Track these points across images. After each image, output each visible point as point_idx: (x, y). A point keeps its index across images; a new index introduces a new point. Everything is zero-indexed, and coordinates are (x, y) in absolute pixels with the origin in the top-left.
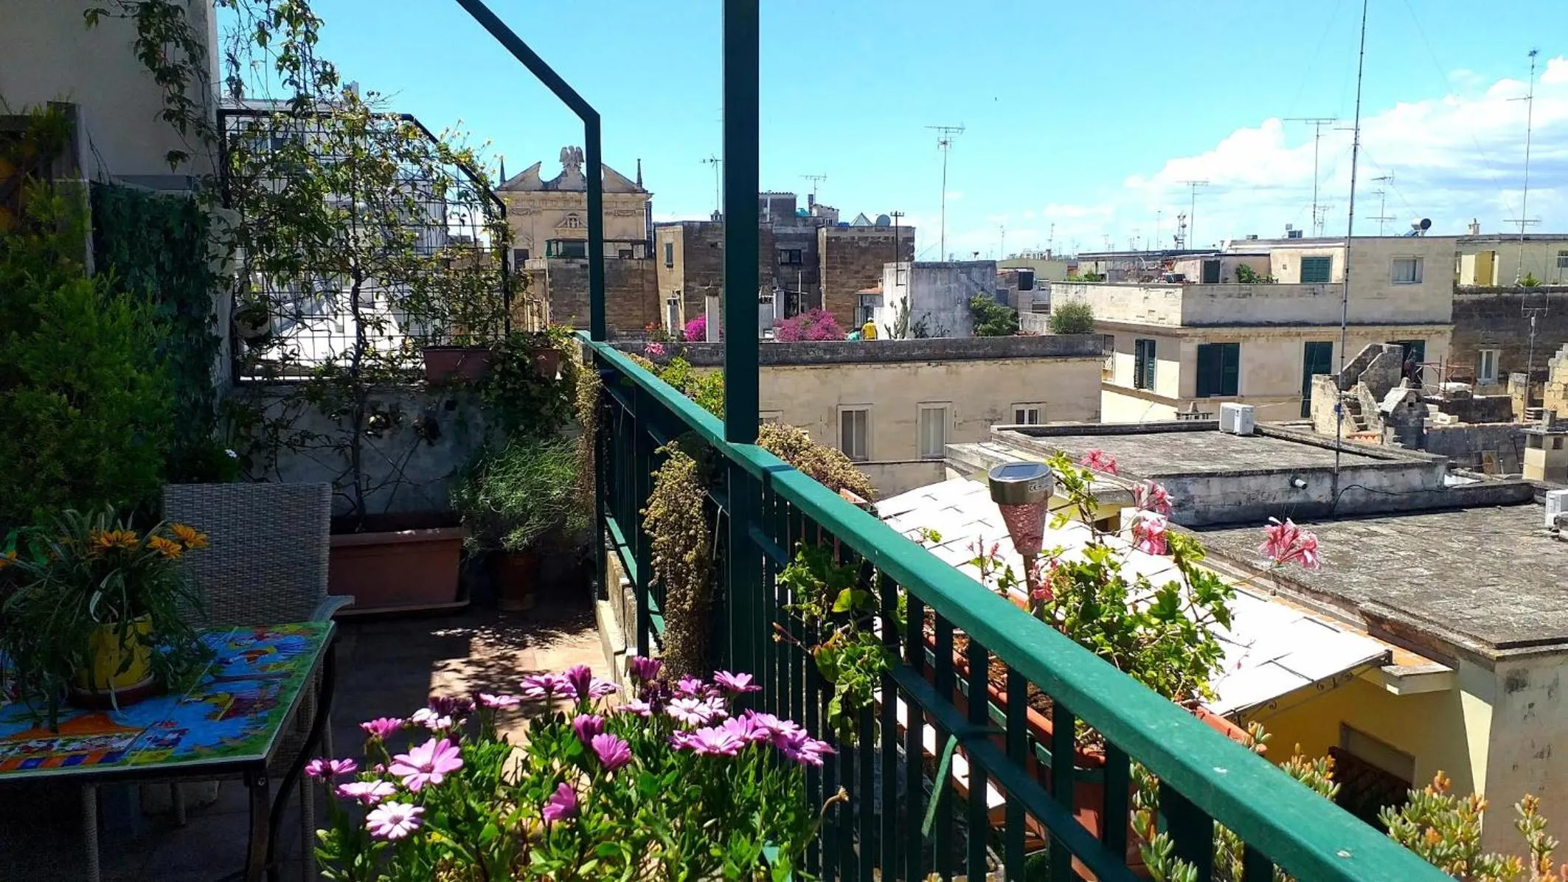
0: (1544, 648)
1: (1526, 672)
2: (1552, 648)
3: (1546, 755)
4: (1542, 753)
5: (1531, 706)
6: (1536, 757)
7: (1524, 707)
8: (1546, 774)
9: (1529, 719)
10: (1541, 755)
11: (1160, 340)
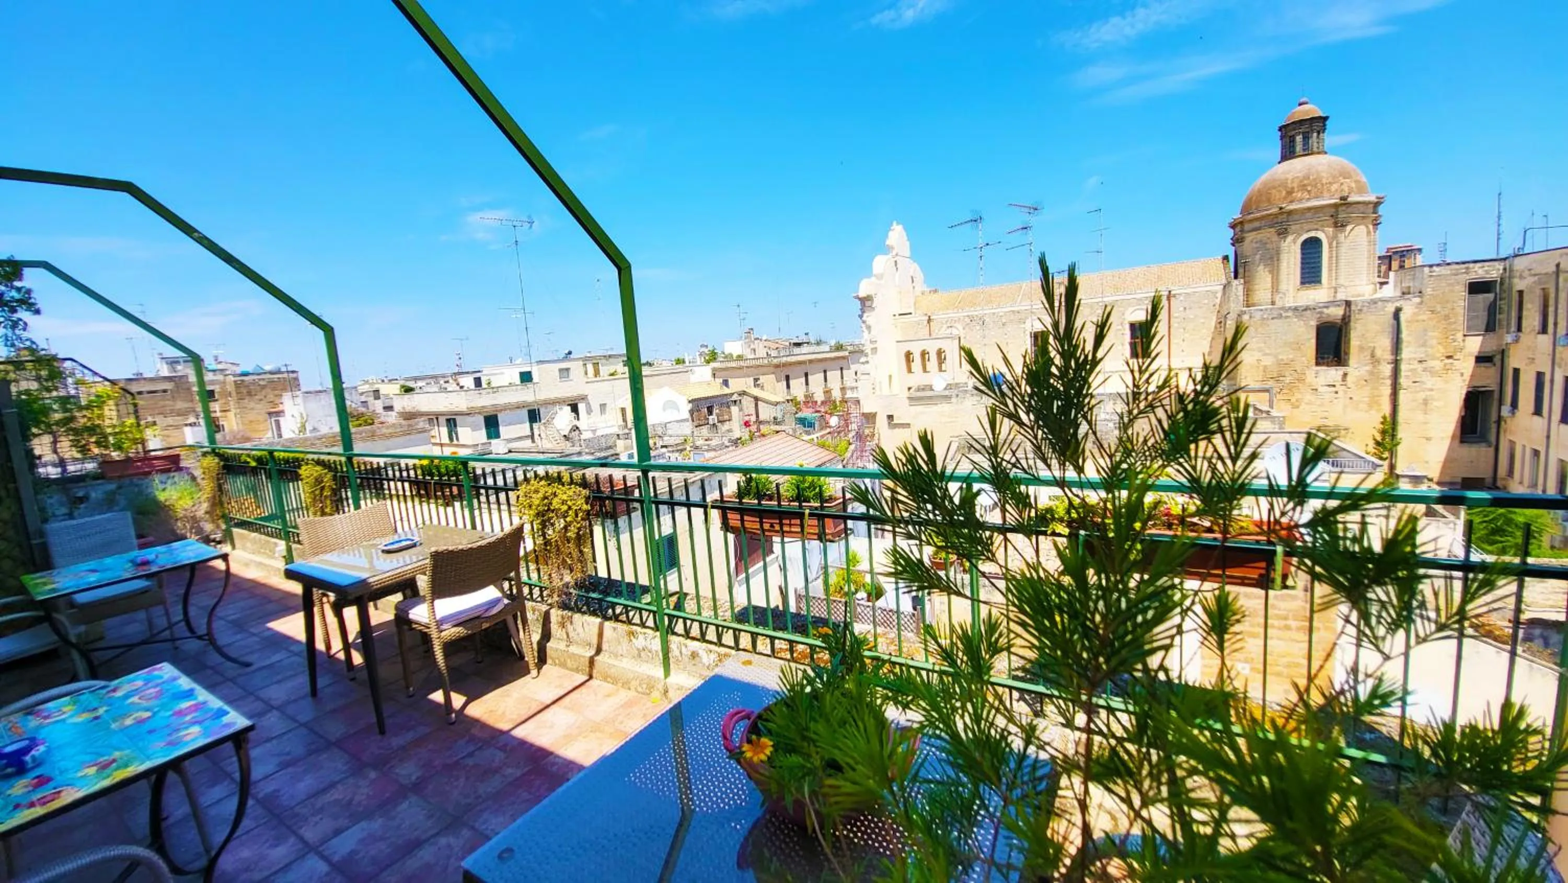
11: (458, 419)
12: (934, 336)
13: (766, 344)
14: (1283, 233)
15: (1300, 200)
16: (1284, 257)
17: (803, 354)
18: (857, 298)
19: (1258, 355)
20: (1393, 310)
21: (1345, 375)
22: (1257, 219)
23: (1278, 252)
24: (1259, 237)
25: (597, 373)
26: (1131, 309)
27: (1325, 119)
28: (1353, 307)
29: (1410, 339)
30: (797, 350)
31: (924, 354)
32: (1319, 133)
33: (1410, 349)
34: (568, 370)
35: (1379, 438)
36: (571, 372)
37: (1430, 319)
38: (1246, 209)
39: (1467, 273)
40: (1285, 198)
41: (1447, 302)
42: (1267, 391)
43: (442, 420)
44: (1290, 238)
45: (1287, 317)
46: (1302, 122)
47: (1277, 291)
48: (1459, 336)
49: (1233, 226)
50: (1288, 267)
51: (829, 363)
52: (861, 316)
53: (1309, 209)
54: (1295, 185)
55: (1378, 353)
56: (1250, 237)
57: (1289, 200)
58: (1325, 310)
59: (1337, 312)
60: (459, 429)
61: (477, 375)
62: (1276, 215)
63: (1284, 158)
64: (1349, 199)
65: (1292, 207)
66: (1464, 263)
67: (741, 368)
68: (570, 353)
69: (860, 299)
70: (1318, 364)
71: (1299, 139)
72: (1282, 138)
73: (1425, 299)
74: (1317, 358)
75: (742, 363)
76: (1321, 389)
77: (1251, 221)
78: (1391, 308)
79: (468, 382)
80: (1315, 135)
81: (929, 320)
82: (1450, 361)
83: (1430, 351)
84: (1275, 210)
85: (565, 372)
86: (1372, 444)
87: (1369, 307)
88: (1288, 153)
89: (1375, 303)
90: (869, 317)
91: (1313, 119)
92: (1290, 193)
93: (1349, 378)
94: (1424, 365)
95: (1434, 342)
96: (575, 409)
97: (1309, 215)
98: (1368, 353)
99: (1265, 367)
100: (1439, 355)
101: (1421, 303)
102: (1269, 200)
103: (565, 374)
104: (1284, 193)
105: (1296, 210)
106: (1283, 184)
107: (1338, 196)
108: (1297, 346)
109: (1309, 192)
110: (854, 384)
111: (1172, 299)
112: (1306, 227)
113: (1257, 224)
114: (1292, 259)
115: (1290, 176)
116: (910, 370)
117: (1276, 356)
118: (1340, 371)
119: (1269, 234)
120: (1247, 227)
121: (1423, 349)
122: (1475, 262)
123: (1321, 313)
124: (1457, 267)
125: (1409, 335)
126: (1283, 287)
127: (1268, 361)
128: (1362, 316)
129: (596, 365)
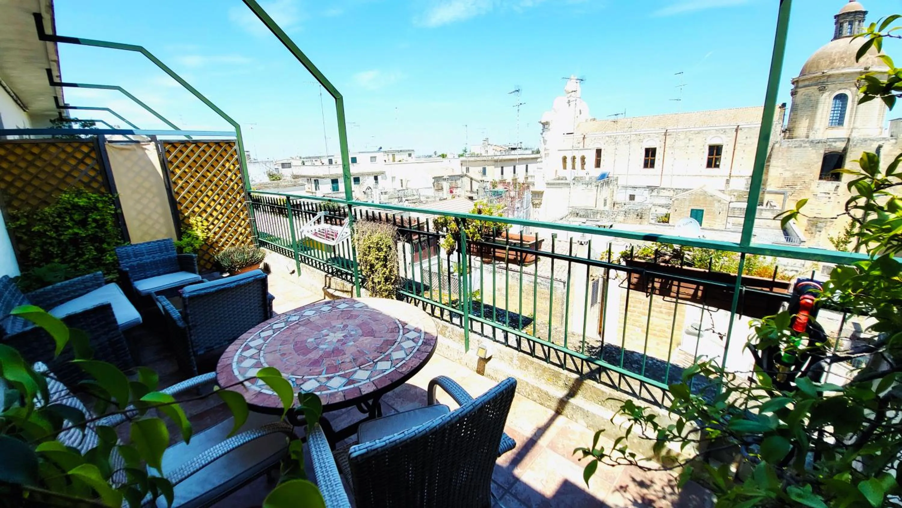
11: (319, 179)
12: (586, 147)
13: (495, 148)
14: (822, 89)
15: (838, 68)
16: (821, 107)
17: (515, 155)
18: (540, 122)
19: (780, 170)
20: (877, 146)
21: (838, 187)
22: (807, 80)
23: (817, 102)
24: (807, 92)
25: (394, 161)
26: (711, 136)
27: (865, 13)
28: (851, 143)
30: (513, 152)
31: (574, 158)
32: (860, 21)
34: (375, 157)
35: (849, 229)
36: (377, 159)
38: (802, 73)
40: (828, 66)
42: (783, 194)
43: (313, 180)
44: (826, 94)
45: (805, 147)
46: (849, 14)
47: (812, 129)
49: (793, 83)
50: (822, 114)
51: (529, 161)
52: (542, 134)
53: (843, 74)
54: (836, 57)
56: (801, 91)
57: (830, 67)
58: (834, 144)
59: (840, 146)
60: (320, 185)
61: (330, 158)
62: (820, 77)
63: (836, 38)
64: (870, 70)
65: (830, 73)
67: (476, 161)
68: (381, 148)
69: (542, 124)
70: (821, 178)
71: (846, 25)
72: (836, 23)
73: (899, 140)
74: (821, 175)
75: (478, 159)
76: (819, 195)
77: (804, 80)
78: (875, 145)
79: (326, 161)
80: (857, 23)
81: (584, 138)
84: (819, 74)
85: (373, 159)
86: (844, 232)
87: (862, 144)
88: (838, 35)
89: (866, 141)
90: (547, 135)
91: (856, 12)
92: (832, 62)
93: (839, 189)
96: (376, 178)
97: (842, 78)
99: (785, 178)
101: (896, 143)
102: (818, 67)
103: (374, 159)
104: (828, 62)
105: (833, 74)
106: (829, 56)
107: (864, 67)
108: (808, 166)
109: (845, 62)
110: (532, 174)
111: (739, 132)
112: (839, 86)
113: (807, 83)
114: (826, 108)
115: (834, 51)
116: (565, 168)
117: (793, 172)
118: (835, 183)
119: (814, 90)
120: (801, 84)
123: (831, 145)
126: (816, 126)
127: (787, 174)
128: (856, 149)
129: (393, 155)
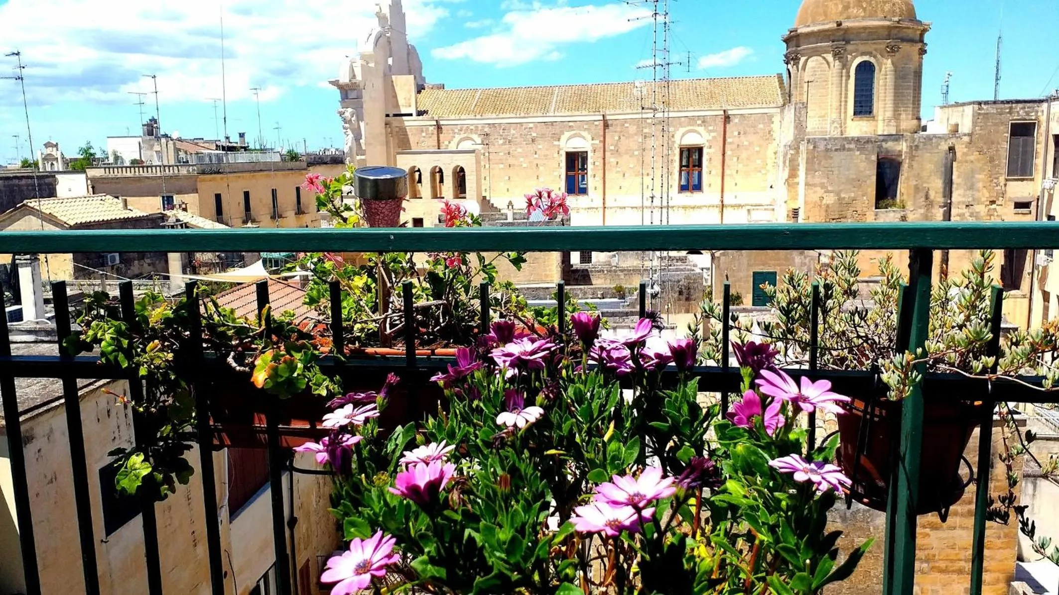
0: (41, 410)
1: (32, 429)
2: (45, 408)
3: (54, 480)
4: (52, 479)
5: (39, 451)
6: (48, 483)
7: (35, 453)
8: (57, 493)
9: (39, 459)
10: (51, 482)
14: (840, 53)
15: (856, 17)
26: (682, 130)
28: (910, 143)
29: (959, 181)
33: (961, 192)
37: (978, 160)
39: (1010, 113)
40: (842, 13)
41: (993, 143)
44: (845, 60)
45: (849, 150)
48: (1002, 180)
49: (787, 41)
53: (864, 29)
55: (932, 194)
57: (846, 15)
58: (884, 144)
59: (895, 147)
62: (834, 31)
64: (901, 23)
65: (848, 24)
66: (1008, 102)
73: (974, 139)
78: (944, 147)
81: (437, 127)
82: (994, 206)
83: (977, 195)
84: (833, 25)
87: (925, 144)
89: (930, 139)
94: (971, 209)
95: (980, 185)
97: (864, 36)
98: (922, 194)
99: (828, 206)
100: (984, 199)
101: (971, 142)
102: (825, 13)
104: (840, 6)
105: (852, 28)
107: (890, 17)
108: (857, 182)
109: (864, 9)
111: (727, 121)
112: (862, 48)
116: (414, 195)
117: (838, 194)
118: (898, 213)
121: (969, 193)
122: (1018, 102)
123: (881, 147)
124: (1002, 106)
125: (959, 177)
128: (920, 152)
